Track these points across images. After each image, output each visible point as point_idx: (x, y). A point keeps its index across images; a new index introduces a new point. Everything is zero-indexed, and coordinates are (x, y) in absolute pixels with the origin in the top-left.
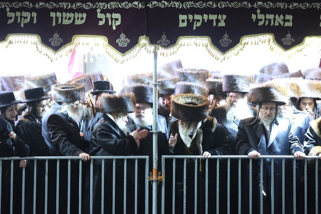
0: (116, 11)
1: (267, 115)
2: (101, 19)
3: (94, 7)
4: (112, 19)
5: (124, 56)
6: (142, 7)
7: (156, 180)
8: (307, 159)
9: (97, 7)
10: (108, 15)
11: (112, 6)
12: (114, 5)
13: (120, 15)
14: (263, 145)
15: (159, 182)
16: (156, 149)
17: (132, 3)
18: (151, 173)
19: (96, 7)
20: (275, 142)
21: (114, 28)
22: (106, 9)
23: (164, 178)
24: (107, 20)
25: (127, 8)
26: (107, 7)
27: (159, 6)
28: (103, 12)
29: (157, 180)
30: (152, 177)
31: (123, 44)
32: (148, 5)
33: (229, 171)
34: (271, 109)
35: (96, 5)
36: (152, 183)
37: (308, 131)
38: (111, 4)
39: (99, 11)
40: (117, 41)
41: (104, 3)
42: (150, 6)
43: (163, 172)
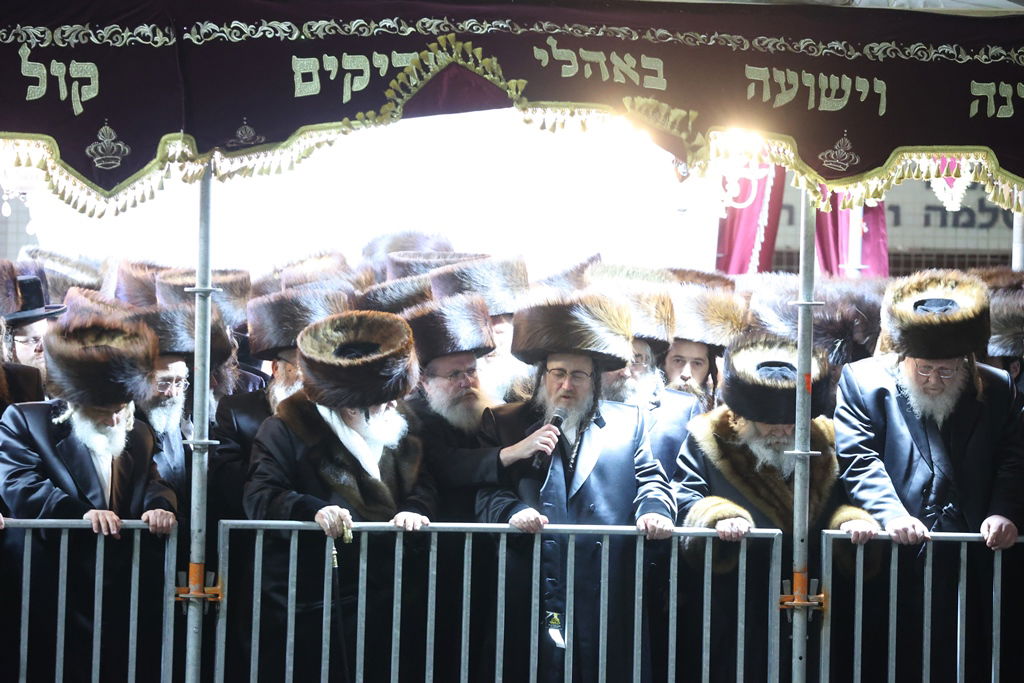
0: (83, 53)
1: (561, 392)
2: (35, 81)
3: (8, 41)
4: (69, 80)
5: (110, 196)
6: (166, 42)
7: (198, 598)
8: (679, 538)
9: (19, 40)
10: (58, 68)
11: (68, 37)
12: (74, 35)
13: (96, 68)
14: (558, 488)
15: (207, 606)
16: (202, 498)
17: (132, 30)
18: (183, 574)
19: (15, 40)
20: (594, 480)
21: (78, 109)
22: (50, 45)
23: (226, 593)
24: (52, 81)
25: (118, 45)
26: (53, 41)
27: (222, 37)
28: (40, 55)
29: (204, 600)
30: (184, 589)
31: (108, 160)
32: (187, 36)
33: (435, 573)
34: (575, 374)
35: (15, 34)
36: (184, 607)
37: (684, 450)
38: (63, 32)
39: (24, 52)
40: (89, 150)
41: (42, 29)
42: (192, 37)
43: (223, 572)
